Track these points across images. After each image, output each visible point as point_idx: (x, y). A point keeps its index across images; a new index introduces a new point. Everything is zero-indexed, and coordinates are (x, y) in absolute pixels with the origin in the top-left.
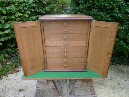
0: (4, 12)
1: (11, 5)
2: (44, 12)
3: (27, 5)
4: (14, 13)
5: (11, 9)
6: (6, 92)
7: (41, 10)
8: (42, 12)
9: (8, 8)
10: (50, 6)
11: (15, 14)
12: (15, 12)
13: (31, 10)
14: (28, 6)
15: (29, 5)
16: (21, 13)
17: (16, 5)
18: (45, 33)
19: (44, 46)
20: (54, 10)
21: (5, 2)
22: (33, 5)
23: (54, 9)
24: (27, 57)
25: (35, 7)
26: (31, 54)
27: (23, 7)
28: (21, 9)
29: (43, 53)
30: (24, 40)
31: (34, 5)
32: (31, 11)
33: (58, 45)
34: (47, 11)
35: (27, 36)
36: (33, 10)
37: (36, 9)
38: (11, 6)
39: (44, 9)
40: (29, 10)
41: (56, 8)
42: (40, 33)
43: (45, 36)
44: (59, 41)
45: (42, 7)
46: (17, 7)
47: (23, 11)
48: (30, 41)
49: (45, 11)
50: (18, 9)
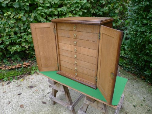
0: (56, 13)
1: (64, 6)
2: (101, 13)
3: (79, 5)
4: (64, 13)
5: (62, 10)
6: (40, 83)
7: (97, 11)
8: (98, 13)
9: (59, 9)
10: (110, 6)
11: (66, 15)
12: (66, 13)
13: (84, 10)
14: (80, 7)
15: (81, 5)
16: (72, 14)
17: (68, 6)
18: (59, 35)
19: (57, 48)
20: (115, 11)
21: (58, 3)
22: (86, 6)
23: (116, 9)
24: (41, 54)
25: (90, 7)
26: (45, 52)
27: (75, 8)
28: (72, 10)
29: (56, 55)
30: (38, 38)
31: (89, 5)
32: (83, 12)
33: (69, 49)
34: (105, 12)
35: (41, 36)
36: (86, 11)
37: (91, 10)
38: (63, 8)
39: (102, 10)
40: (82, 11)
41: (119, 9)
42: (54, 35)
43: (59, 39)
44: (69, 45)
45: (99, 8)
46: (68, 8)
47: (74, 12)
48: (44, 41)
49: (102, 11)
50: (69, 10)
